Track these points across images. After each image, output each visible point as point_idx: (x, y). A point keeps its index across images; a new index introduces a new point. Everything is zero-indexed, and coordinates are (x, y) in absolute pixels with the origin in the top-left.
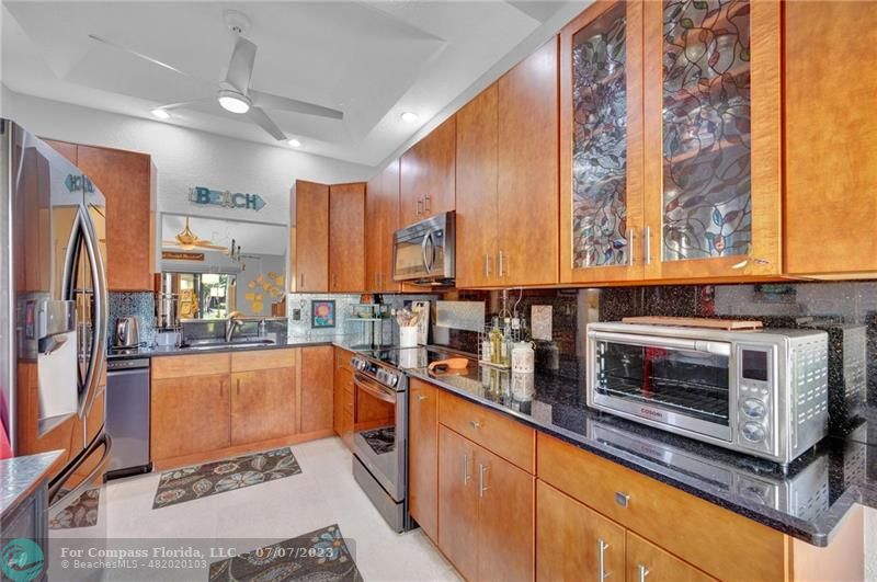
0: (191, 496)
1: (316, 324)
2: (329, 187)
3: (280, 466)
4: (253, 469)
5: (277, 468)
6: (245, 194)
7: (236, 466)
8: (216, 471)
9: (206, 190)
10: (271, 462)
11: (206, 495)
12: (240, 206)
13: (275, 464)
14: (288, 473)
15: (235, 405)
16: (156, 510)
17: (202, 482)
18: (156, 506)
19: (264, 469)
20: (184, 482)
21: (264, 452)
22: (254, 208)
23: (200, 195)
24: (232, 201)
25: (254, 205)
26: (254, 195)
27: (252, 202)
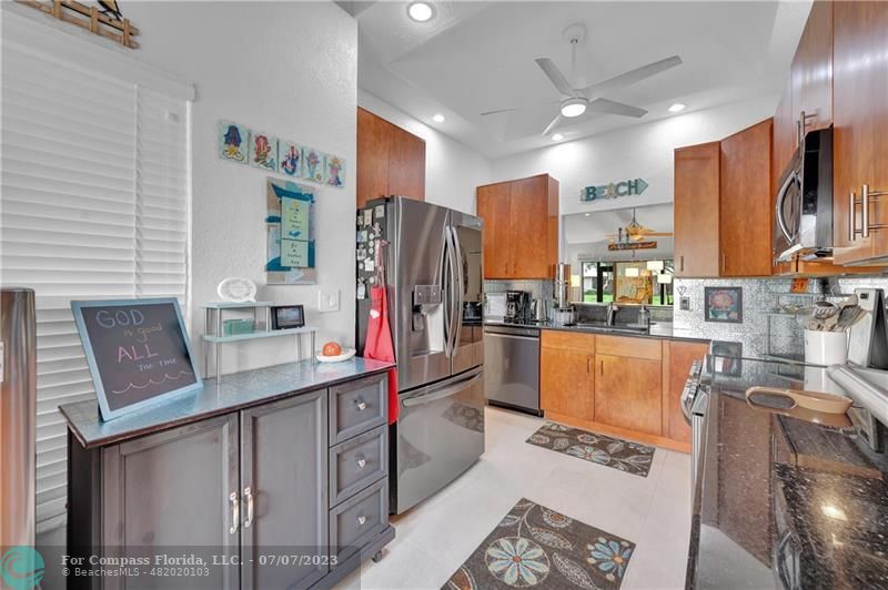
0: (549, 446)
1: (711, 317)
2: (720, 142)
3: (631, 460)
4: (606, 450)
5: (626, 461)
6: (627, 181)
7: (596, 441)
8: (579, 437)
9: (593, 188)
10: (627, 451)
11: (560, 450)
12: (622, 195)
13: (628, 455)
14: (632, 470)
15: (599, 384)
16: (529, 445)
17: (564, 440)
18: (528, 441)
19: (615, 455)
20: (553, 434)
21: (628, 441)
22: (636, 193)
23: (589, 193)
24: (615, 191)
25: (636, 190)
26: (636, 180)
27: (633, 187)
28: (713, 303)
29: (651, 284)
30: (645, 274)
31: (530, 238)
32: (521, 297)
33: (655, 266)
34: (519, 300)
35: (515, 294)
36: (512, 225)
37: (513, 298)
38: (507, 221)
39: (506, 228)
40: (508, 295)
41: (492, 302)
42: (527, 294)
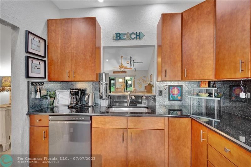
1: (171, 99)
9: (119, 33)
15: (130, 149)
23: (117, 36)
24: (130, 37)
25: (140, 37)
26: (139, 32)
27: (139, 36)
28: (172, 92)
31: (84, 55)
32: (80, 92)
33: (128, 78)
34: (78, 94)
35: (75, 90)
36: (72, 47)
37: (74, 93)
38: (70, 44)
39: (68, 48)
40: (71, 92)
41: (60, 96)
42: (84, 90)
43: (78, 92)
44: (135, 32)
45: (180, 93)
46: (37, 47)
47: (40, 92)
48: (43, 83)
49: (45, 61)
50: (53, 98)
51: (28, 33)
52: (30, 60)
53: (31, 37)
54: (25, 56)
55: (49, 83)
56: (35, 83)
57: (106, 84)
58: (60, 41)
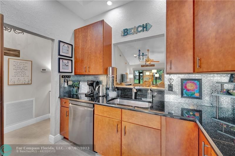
1: (185, 95)
12: (140, 32)
22: (146, 30)
23: (125, 32)
24: (136, 30)
25: (146, 29)
26: (146, 24)
27: (145, 27)
28: (186, 87)
29: (153, 77)
30: (151, 74)
31: (95, 53)
32: (95, 84)
33: (154, 71)
34: (93, 85)
35: (91, 82)
36: (88, 48)
37: (90, 84)
38: (86, 46)
39: (85, 49)
40: (88, 83)
41: (83, 86)
42: (99, 82)
43: (93, 83)
44: (142, 25)
45: (198, 88)
46: (66, 51)
47: (67, 82)
48: (70, 76)
49: (72, 61)
50: (77, 87)
51: (60, 42)
52: (61, 61)
53: (62, 44)
54: (58, 58)
55: (75, 76)
56: (64, 76)
57: (113, 77)
58: (81, 44)
